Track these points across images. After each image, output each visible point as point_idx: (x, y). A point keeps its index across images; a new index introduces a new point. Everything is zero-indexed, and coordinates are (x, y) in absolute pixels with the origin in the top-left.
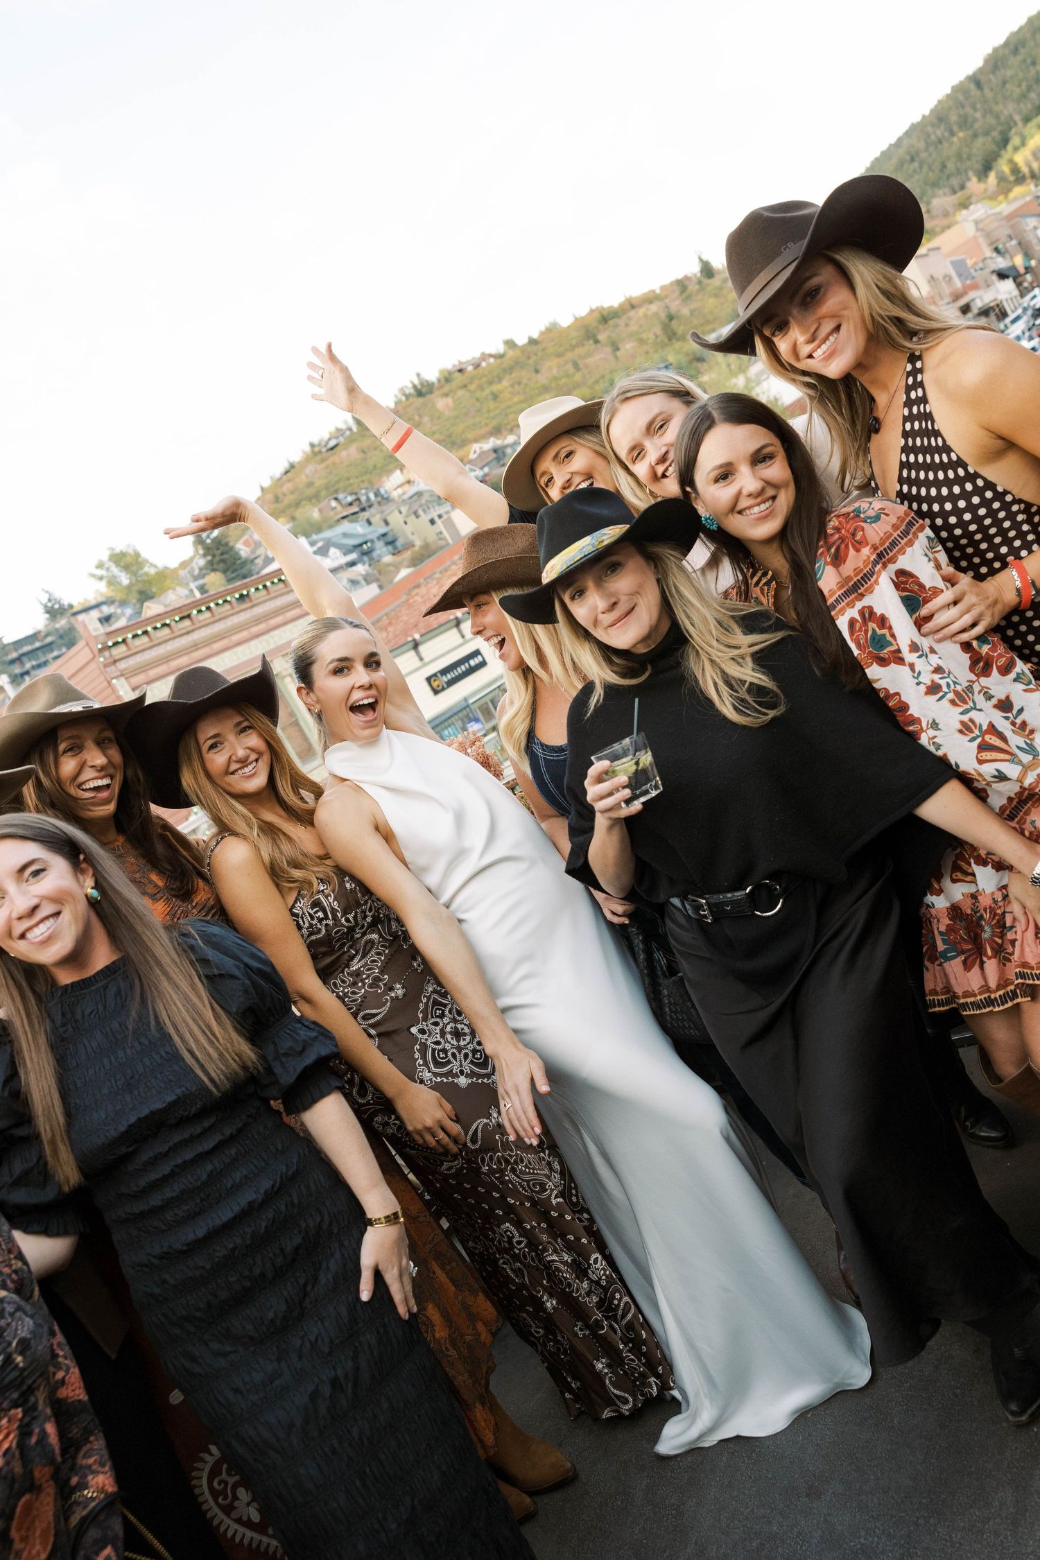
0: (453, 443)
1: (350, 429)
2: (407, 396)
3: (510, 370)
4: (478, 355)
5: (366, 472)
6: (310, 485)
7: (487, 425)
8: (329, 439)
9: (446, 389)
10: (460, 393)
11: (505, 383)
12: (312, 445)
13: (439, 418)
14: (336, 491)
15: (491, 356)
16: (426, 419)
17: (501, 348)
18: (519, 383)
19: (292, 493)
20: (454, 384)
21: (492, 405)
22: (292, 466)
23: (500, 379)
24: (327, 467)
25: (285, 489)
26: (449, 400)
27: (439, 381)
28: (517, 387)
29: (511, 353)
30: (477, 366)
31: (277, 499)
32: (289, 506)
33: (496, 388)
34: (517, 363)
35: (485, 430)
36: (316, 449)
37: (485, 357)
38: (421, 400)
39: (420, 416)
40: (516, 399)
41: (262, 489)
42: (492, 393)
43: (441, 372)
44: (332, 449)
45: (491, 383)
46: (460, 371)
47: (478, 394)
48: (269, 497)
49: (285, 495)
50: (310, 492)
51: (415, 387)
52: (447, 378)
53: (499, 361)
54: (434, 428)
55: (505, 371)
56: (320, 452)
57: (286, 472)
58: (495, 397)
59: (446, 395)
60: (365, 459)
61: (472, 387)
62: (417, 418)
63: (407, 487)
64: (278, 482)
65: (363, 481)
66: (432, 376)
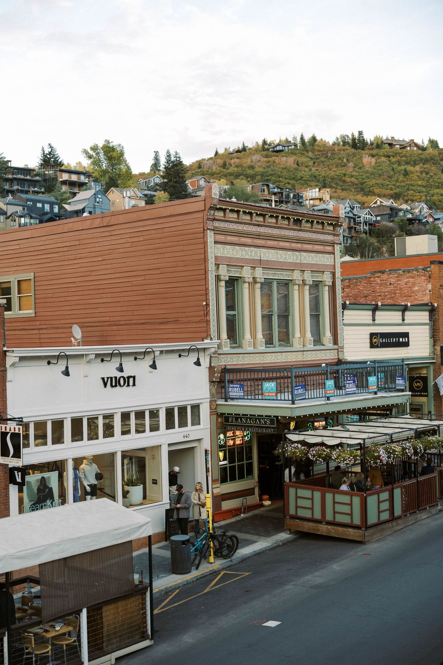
0: (362, 190)
1: (296, 145)
2: (345, 143)
3: (425, 161)
4: (407, 140)
5: (294, 179)
6: (252, 167)
7: (391, 189)
8: (278, 145)
9: (375, 152)
10: (383, 159)
11: (417, 168)
12: (265, 142)
13: (360, 168)
14: (268, 180)
15: (416, 145)
16: (351, 164)
17: (426, 143)
18: (427, 173)
19: (237, 167)
20: (381, 152)
21: (401, 178)
22: (244, 149)
23: (415, 164)
24: (268, 162)
25: (232, 161)
26: (373, 160)
27: (372, 144)
28: (424, 174)
29: (430, 150)
30: (403, 147)
31: (224, 165)
32: (231, 174)
33: (409, 168)
34: (432, 159)
35: (389, 192)
36: (266, 147)
37: (412, 143)
38: (353, 150)
39: (348, 160)
40: (420, 183)
41: (217, 153)
42: (405, 170)
43: (376, 138)
44: (277, 151)
45: (407, 163)
46: (390, 145)
47: (395, 166)
48: (220, 161)
49: (231, 165)
50: (250, 172)
51: (354, 139)
52: (379, 144)
53: (420, 151)
54: (354, 173)
55: (421, 160)
56: (268, 150)
57: (238, 151)
58: (406, 173)
59: (373, 156)
60: (296, 169)
61: (393, 160)
62: (345, 160)
63: (317, 202)
64: (229, 155)
65: (289, 183)
66: (369, 137)
